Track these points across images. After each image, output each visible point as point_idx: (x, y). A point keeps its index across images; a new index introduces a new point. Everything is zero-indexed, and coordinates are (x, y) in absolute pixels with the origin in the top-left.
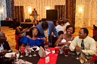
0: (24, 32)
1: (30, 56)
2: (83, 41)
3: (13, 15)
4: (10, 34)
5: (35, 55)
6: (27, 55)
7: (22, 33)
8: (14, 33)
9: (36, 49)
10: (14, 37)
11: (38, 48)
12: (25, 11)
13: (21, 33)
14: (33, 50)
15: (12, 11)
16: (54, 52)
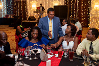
0: (26, 32)
1: (31, 59)
5: (36, 58)
6: (27, 58)
8: (15, 33)
10: (14, 38)
12: (28, 7)
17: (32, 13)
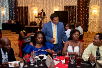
0: (28, 37)
1: (36, 66)
2: (98, 49)
3: (16, 17)
4: (13, 39)
5: (41, 65)
6: (32, 65)
7: (27, 38)
9: (43, 57)
10: (17, 42)
11: (45, 57)
12: (30, 13)
13: (25, 38)
14: (39, 59)
15: (16, 12)
16: (64, 61)
17: (34, 18)
